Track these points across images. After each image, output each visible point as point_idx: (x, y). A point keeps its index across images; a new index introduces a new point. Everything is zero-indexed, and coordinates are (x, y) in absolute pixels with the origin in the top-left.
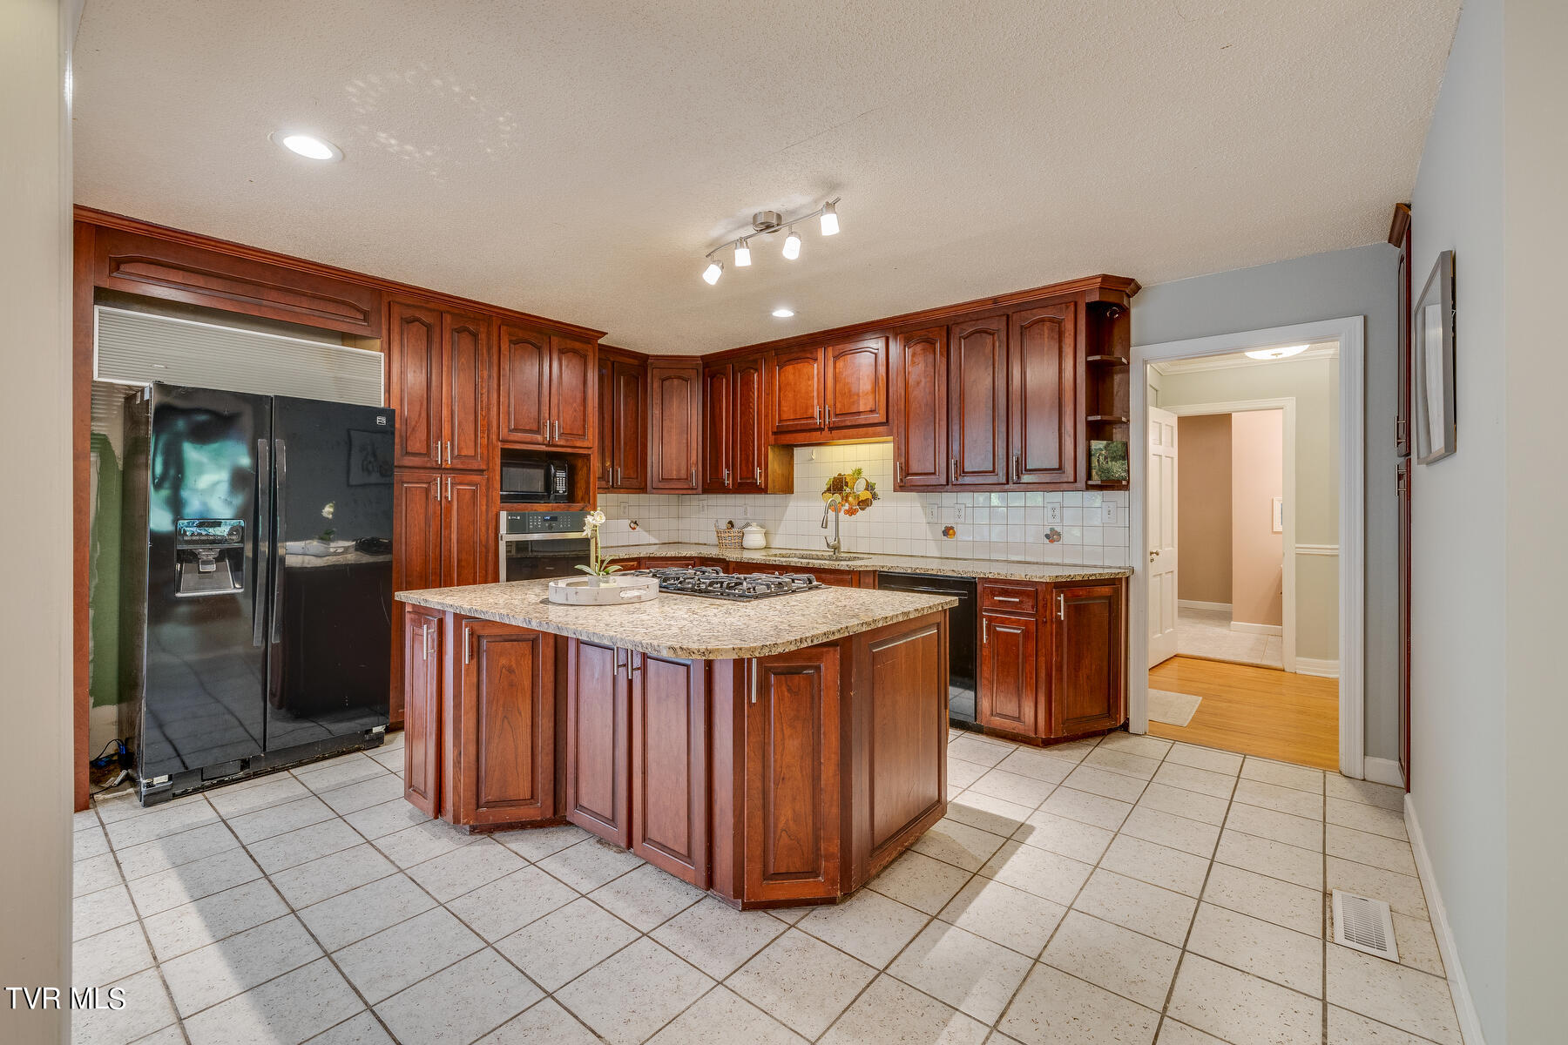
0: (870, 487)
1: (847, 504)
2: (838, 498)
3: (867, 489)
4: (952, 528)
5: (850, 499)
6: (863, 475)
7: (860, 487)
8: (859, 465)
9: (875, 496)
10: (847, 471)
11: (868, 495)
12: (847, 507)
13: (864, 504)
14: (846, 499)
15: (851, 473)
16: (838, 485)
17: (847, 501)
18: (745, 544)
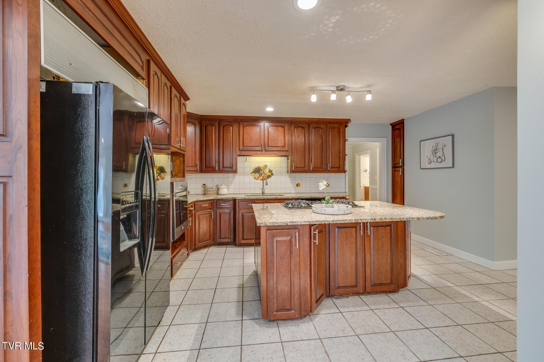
0: (270, 171)
1: (261, 177)
2: (257, 175)
3: (269, 172)
4: (299, 184)
5: (263, 175)
6: (268, 167)
7: (267, 171)
8: (266, 163)
9: (272, 174)
10: (262, 165)
11: (270, 174)
12: (261, 178)
13: (269, 177)
14: (261, 175)
15: (263, 166)
16: (257, 170)
17: (261, 176)
18: (219, 193)
